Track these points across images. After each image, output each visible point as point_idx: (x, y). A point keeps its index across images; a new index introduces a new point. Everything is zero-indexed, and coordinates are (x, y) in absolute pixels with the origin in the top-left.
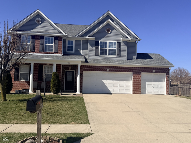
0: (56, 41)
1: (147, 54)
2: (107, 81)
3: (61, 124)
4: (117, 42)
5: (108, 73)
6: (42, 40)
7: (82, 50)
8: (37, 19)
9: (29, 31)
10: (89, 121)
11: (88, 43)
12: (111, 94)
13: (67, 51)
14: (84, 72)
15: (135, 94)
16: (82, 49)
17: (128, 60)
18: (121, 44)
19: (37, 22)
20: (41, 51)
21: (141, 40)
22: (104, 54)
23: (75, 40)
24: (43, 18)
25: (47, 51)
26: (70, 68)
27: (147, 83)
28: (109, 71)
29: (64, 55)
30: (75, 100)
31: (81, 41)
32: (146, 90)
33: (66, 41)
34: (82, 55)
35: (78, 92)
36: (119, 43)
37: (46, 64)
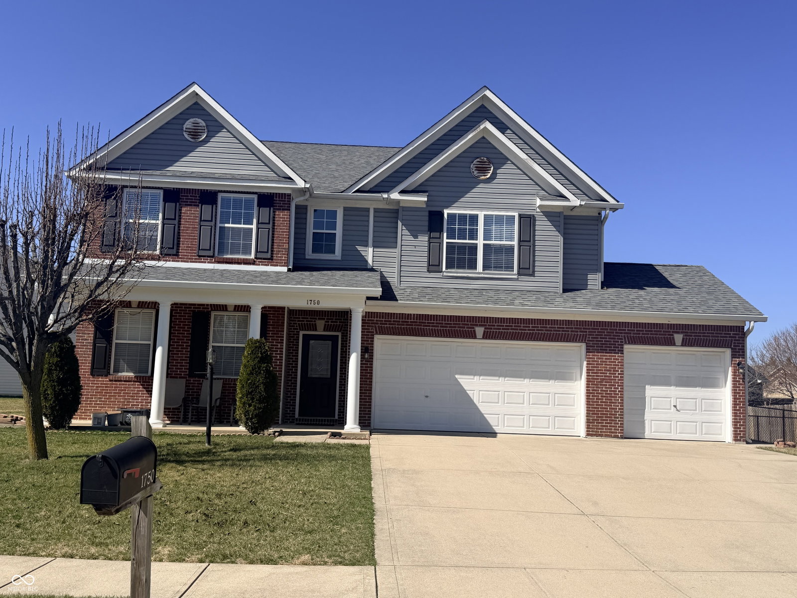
0: (265, 211)
1: (650, 268)
2: (476, 378)
3: (252, 562)
4: (520, 216)
5: (478, 346)
6: (207, 209)
7: (371, 250)
8: (188, 124)
9: (158, 172)
10: (376, 551)
11: (397, 218)
12: (493, 434)
13: (309, 254)
14: (381, 342)
15: (595, 438)
16: (374, 247)
17: (565, 291)
18: (534, 225)
19: (190, 133)
20: (201, 253)
21: (622, 207)
22: (464, 268)
23: (346, 209)
24: (216, 121)
25: (227, 253)
26: (321, 324)
27: (651, 391)
28: (486, 336)
29: (296, 268)
30: (332, 458)
31: (368, 210)
32: (643, 422)
33: (306, 214)
34: (372, 270)
35: (351, 425)
36: (527, 222)
37: (223, 308)
